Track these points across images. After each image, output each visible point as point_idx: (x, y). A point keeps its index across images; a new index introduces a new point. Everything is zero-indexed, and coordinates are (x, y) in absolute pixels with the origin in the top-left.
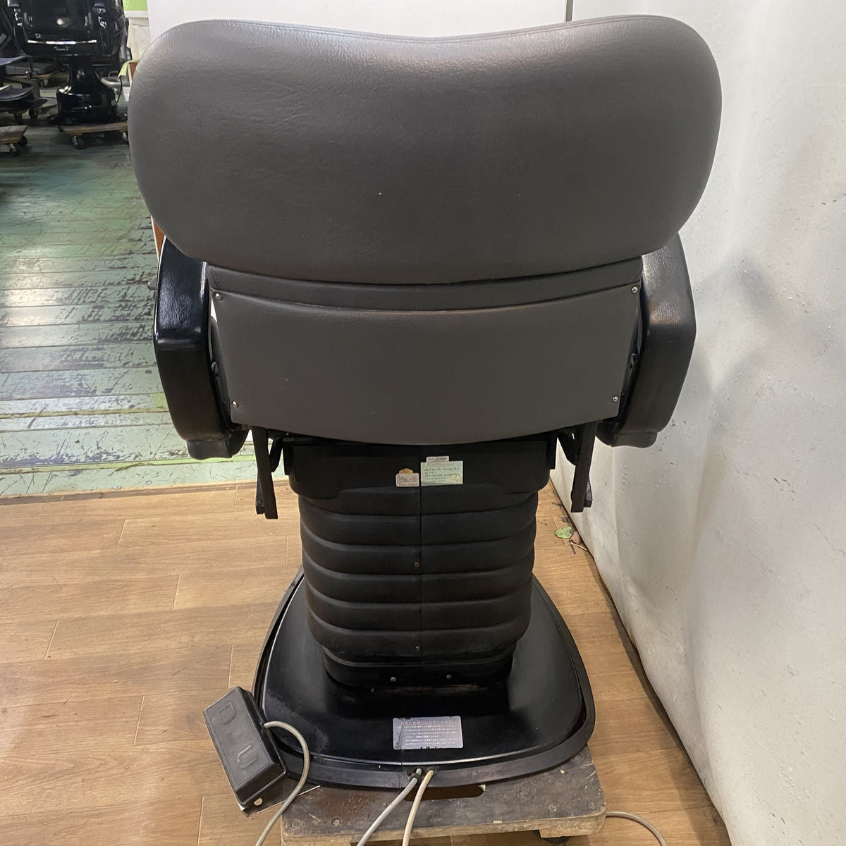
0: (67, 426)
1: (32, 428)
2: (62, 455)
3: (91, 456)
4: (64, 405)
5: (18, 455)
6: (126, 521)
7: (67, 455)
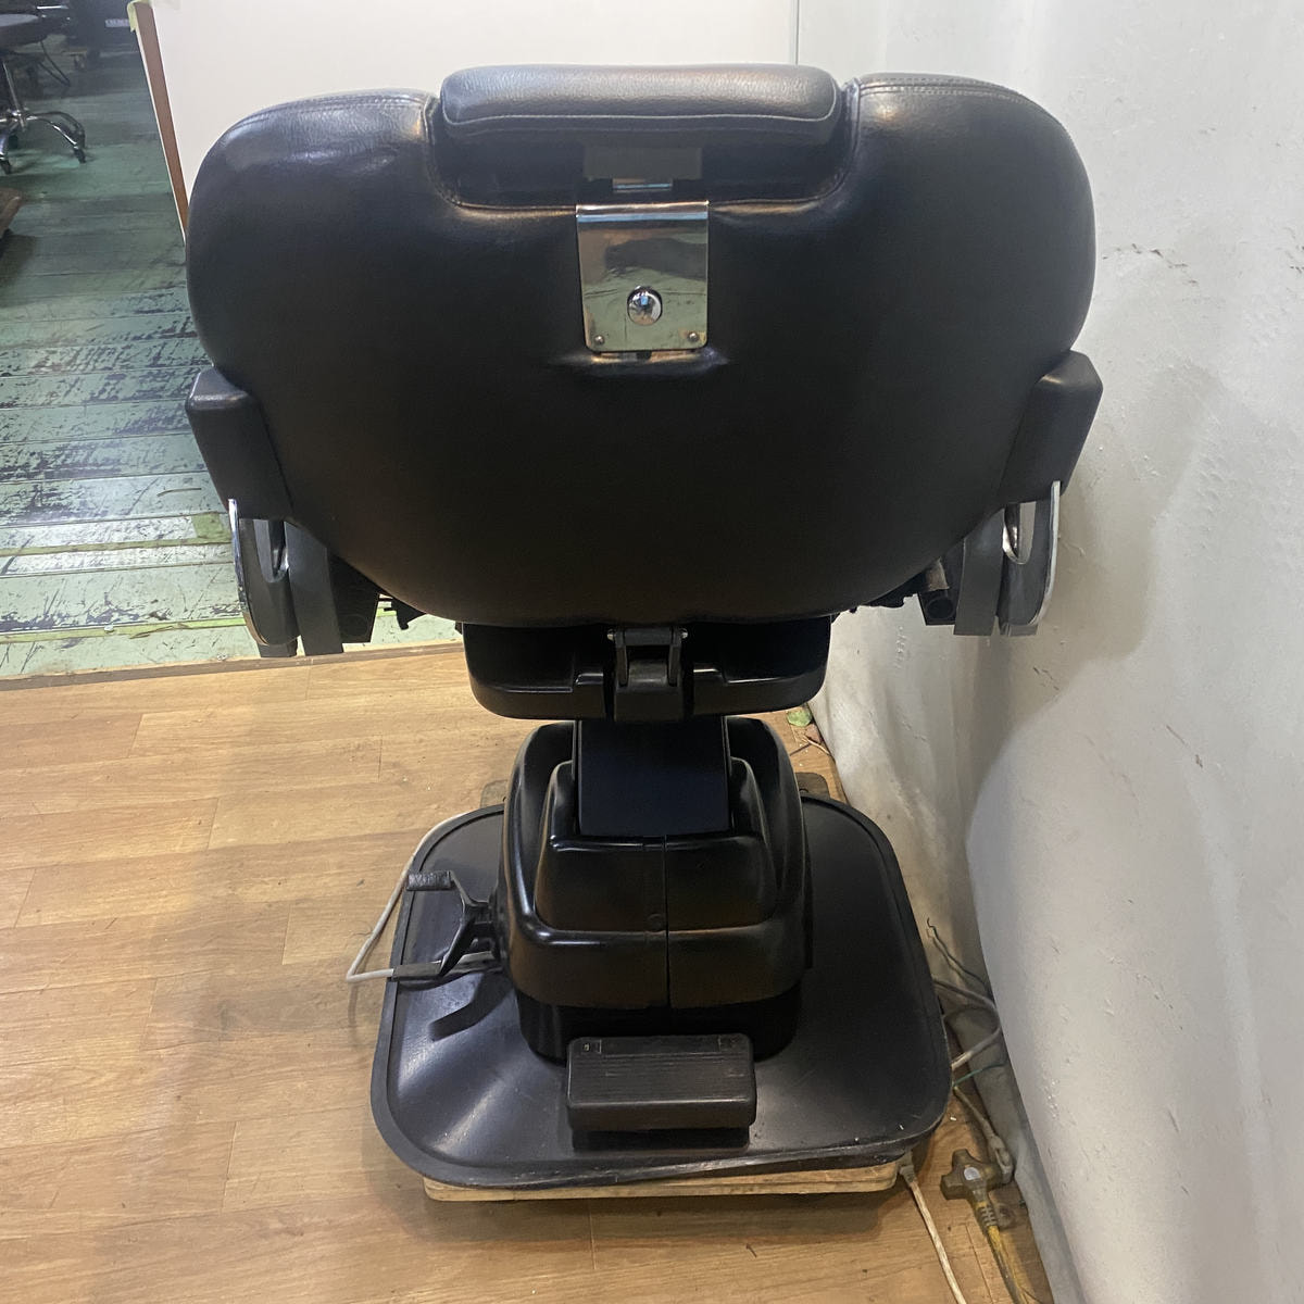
0: (62, 570)
1: (7, 573)
2: (52, 616)
3: (95, 616)
4: (58, 536)
6: (145, 716)
7: (59, 615)
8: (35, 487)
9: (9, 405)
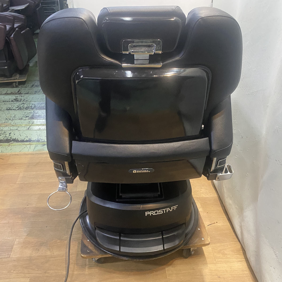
0: (41, 129)
5: (25, 139)
7: (41, 139)
8: (34, 111)
9: (27, 94)
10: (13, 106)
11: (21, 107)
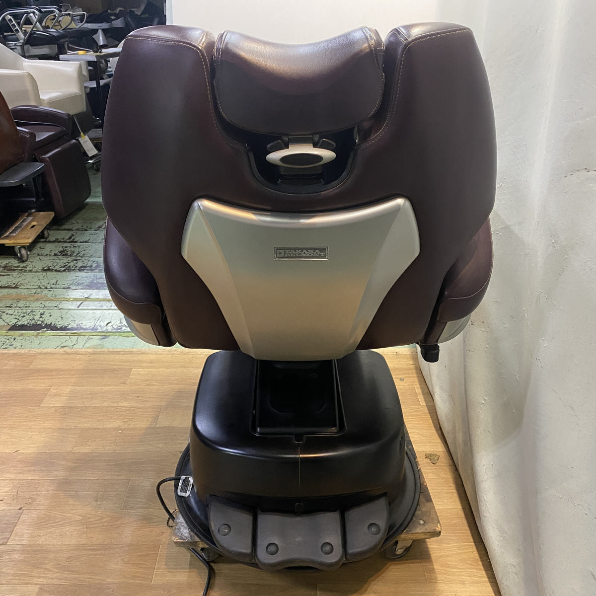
0: (103, 308)
1: (80, 308)
2: (97, 326)
3: (115, 327)
4: (102, 295)
5: (70, 324)
6: (133, 370)
7: (100, 326)
8: (94, 275)
9: (86, 242)
10: (55, 264)
11: (71, 266)
